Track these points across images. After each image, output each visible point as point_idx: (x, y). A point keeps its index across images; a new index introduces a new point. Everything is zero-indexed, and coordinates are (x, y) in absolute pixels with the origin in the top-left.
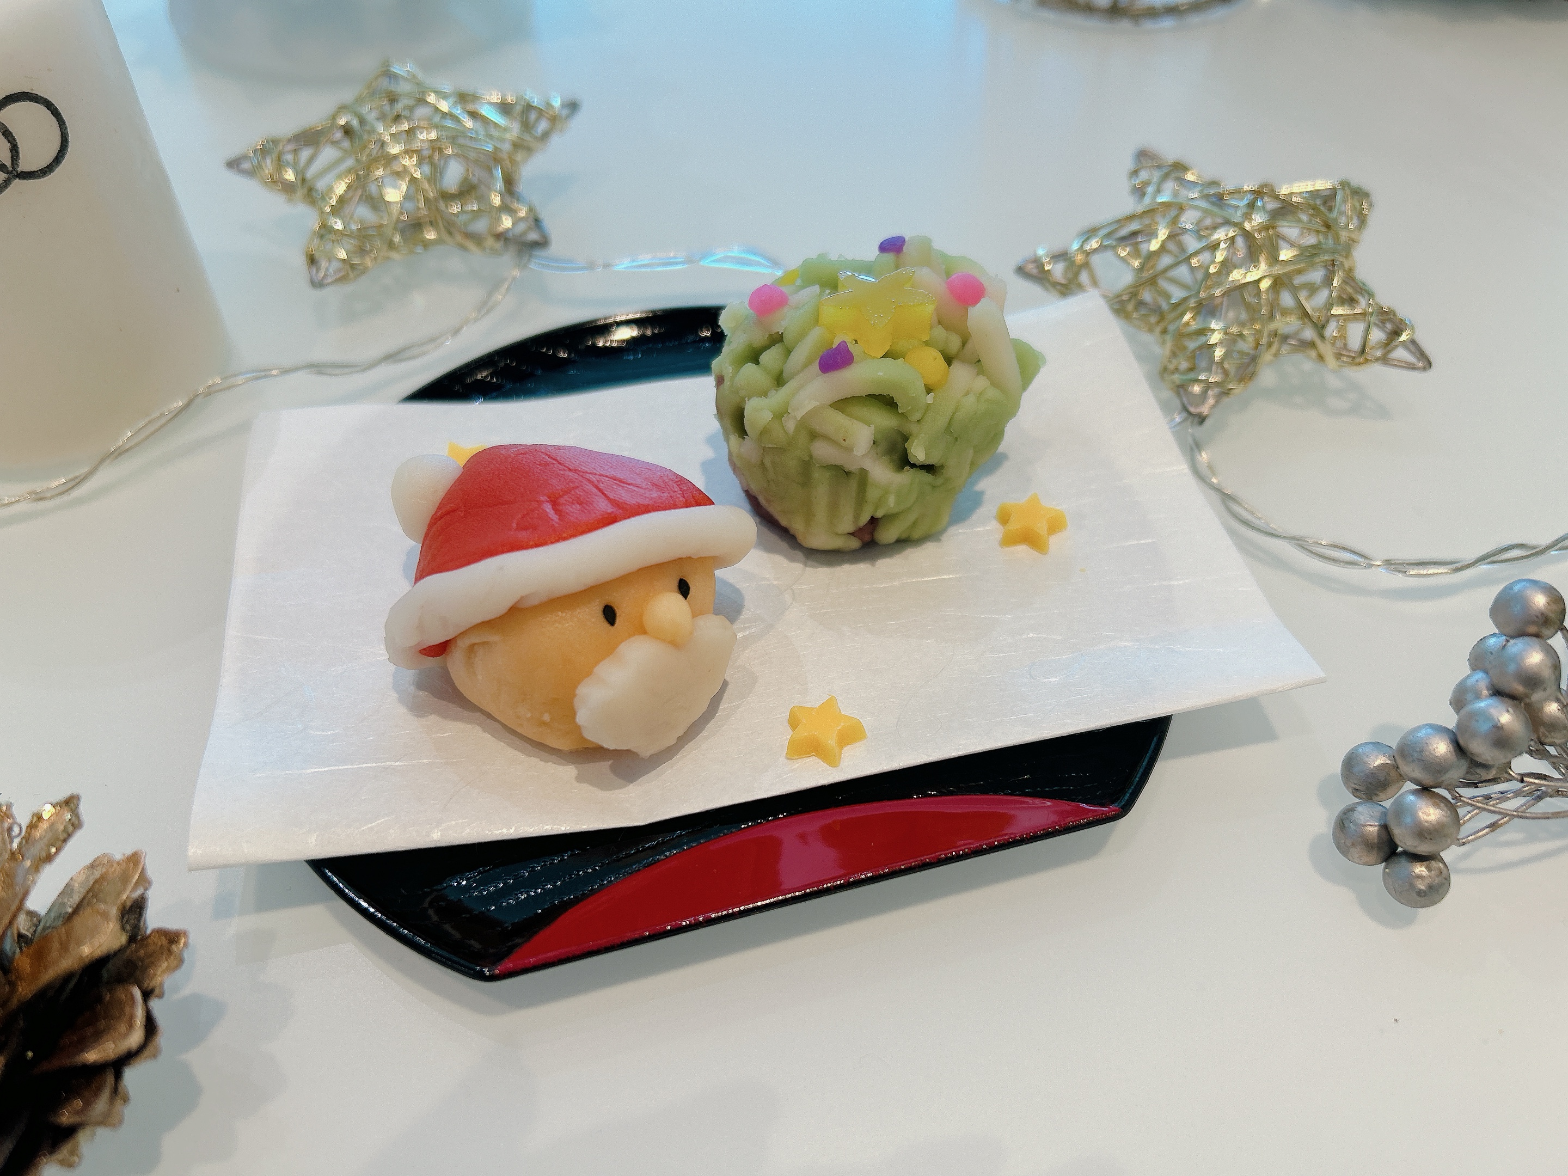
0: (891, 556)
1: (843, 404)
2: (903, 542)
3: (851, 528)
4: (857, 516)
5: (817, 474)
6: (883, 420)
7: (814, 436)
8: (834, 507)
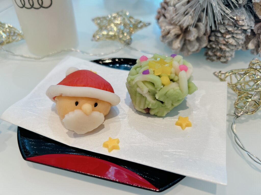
0: (152, 117)
1: (144, 82)
2: (155, 116)
3: (143, 108)
4: (144, 106)
5: (137, 94)
6: (151, 88)
7: (138, 86)
8: (140, 103)
